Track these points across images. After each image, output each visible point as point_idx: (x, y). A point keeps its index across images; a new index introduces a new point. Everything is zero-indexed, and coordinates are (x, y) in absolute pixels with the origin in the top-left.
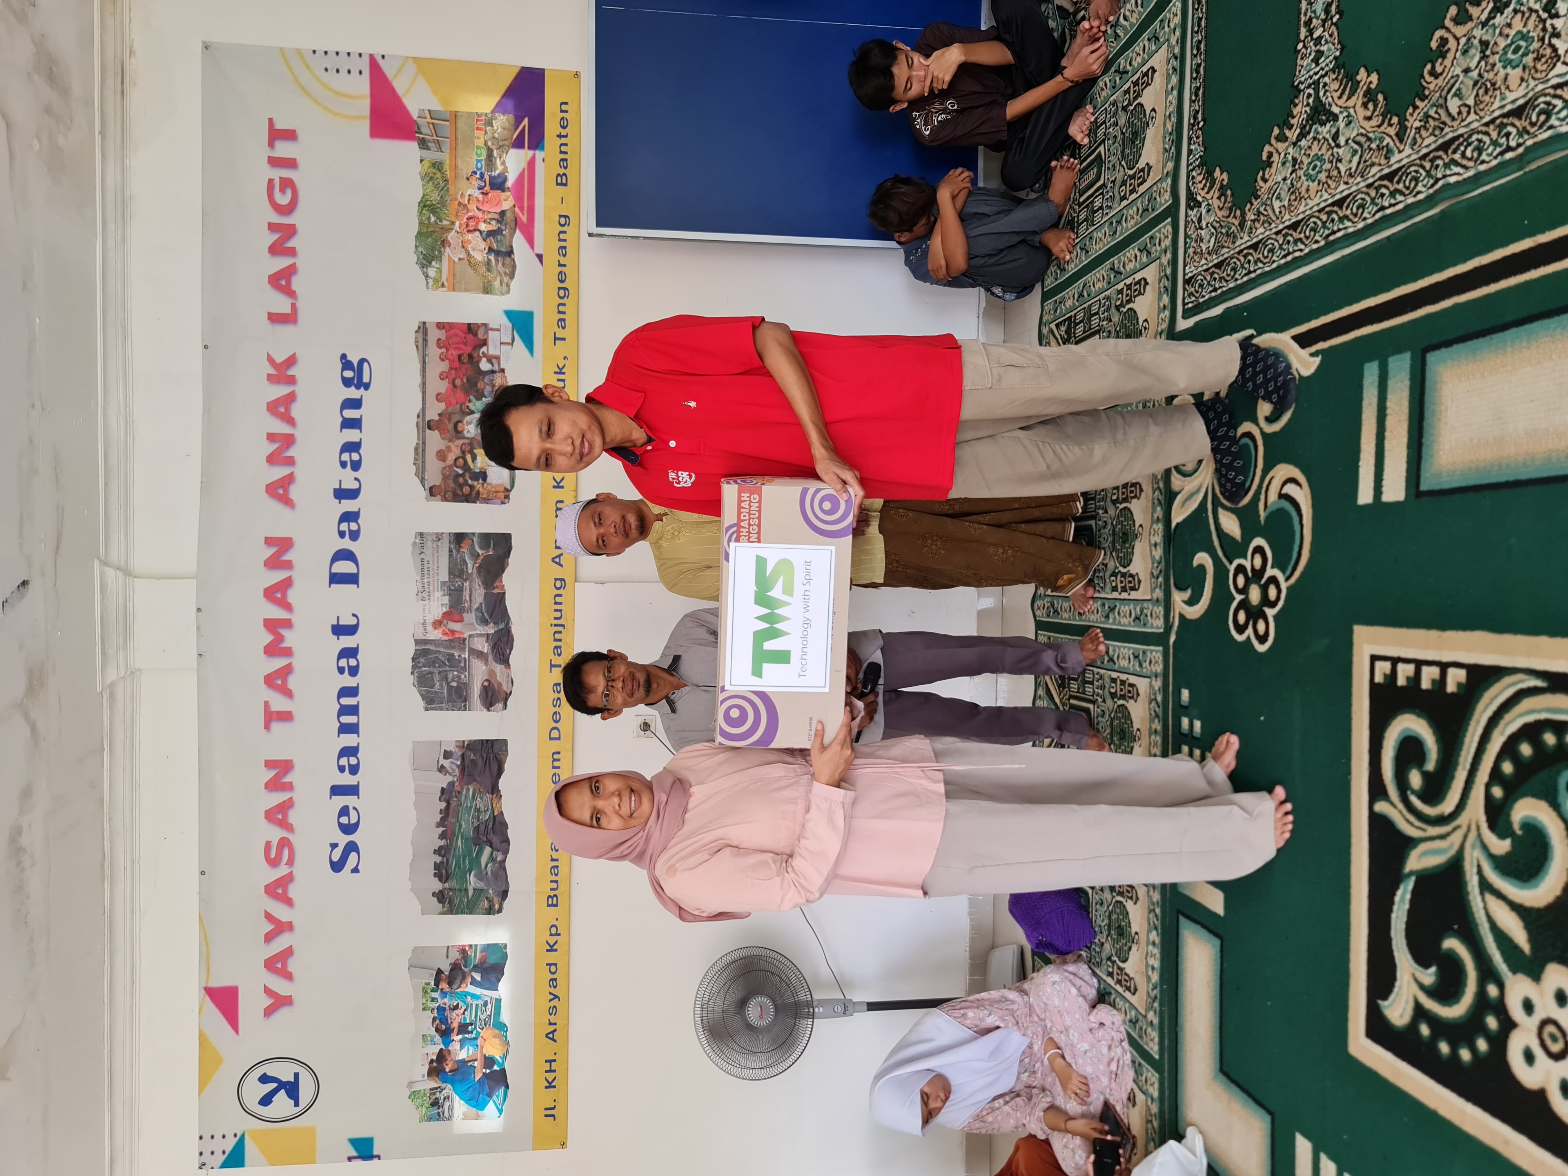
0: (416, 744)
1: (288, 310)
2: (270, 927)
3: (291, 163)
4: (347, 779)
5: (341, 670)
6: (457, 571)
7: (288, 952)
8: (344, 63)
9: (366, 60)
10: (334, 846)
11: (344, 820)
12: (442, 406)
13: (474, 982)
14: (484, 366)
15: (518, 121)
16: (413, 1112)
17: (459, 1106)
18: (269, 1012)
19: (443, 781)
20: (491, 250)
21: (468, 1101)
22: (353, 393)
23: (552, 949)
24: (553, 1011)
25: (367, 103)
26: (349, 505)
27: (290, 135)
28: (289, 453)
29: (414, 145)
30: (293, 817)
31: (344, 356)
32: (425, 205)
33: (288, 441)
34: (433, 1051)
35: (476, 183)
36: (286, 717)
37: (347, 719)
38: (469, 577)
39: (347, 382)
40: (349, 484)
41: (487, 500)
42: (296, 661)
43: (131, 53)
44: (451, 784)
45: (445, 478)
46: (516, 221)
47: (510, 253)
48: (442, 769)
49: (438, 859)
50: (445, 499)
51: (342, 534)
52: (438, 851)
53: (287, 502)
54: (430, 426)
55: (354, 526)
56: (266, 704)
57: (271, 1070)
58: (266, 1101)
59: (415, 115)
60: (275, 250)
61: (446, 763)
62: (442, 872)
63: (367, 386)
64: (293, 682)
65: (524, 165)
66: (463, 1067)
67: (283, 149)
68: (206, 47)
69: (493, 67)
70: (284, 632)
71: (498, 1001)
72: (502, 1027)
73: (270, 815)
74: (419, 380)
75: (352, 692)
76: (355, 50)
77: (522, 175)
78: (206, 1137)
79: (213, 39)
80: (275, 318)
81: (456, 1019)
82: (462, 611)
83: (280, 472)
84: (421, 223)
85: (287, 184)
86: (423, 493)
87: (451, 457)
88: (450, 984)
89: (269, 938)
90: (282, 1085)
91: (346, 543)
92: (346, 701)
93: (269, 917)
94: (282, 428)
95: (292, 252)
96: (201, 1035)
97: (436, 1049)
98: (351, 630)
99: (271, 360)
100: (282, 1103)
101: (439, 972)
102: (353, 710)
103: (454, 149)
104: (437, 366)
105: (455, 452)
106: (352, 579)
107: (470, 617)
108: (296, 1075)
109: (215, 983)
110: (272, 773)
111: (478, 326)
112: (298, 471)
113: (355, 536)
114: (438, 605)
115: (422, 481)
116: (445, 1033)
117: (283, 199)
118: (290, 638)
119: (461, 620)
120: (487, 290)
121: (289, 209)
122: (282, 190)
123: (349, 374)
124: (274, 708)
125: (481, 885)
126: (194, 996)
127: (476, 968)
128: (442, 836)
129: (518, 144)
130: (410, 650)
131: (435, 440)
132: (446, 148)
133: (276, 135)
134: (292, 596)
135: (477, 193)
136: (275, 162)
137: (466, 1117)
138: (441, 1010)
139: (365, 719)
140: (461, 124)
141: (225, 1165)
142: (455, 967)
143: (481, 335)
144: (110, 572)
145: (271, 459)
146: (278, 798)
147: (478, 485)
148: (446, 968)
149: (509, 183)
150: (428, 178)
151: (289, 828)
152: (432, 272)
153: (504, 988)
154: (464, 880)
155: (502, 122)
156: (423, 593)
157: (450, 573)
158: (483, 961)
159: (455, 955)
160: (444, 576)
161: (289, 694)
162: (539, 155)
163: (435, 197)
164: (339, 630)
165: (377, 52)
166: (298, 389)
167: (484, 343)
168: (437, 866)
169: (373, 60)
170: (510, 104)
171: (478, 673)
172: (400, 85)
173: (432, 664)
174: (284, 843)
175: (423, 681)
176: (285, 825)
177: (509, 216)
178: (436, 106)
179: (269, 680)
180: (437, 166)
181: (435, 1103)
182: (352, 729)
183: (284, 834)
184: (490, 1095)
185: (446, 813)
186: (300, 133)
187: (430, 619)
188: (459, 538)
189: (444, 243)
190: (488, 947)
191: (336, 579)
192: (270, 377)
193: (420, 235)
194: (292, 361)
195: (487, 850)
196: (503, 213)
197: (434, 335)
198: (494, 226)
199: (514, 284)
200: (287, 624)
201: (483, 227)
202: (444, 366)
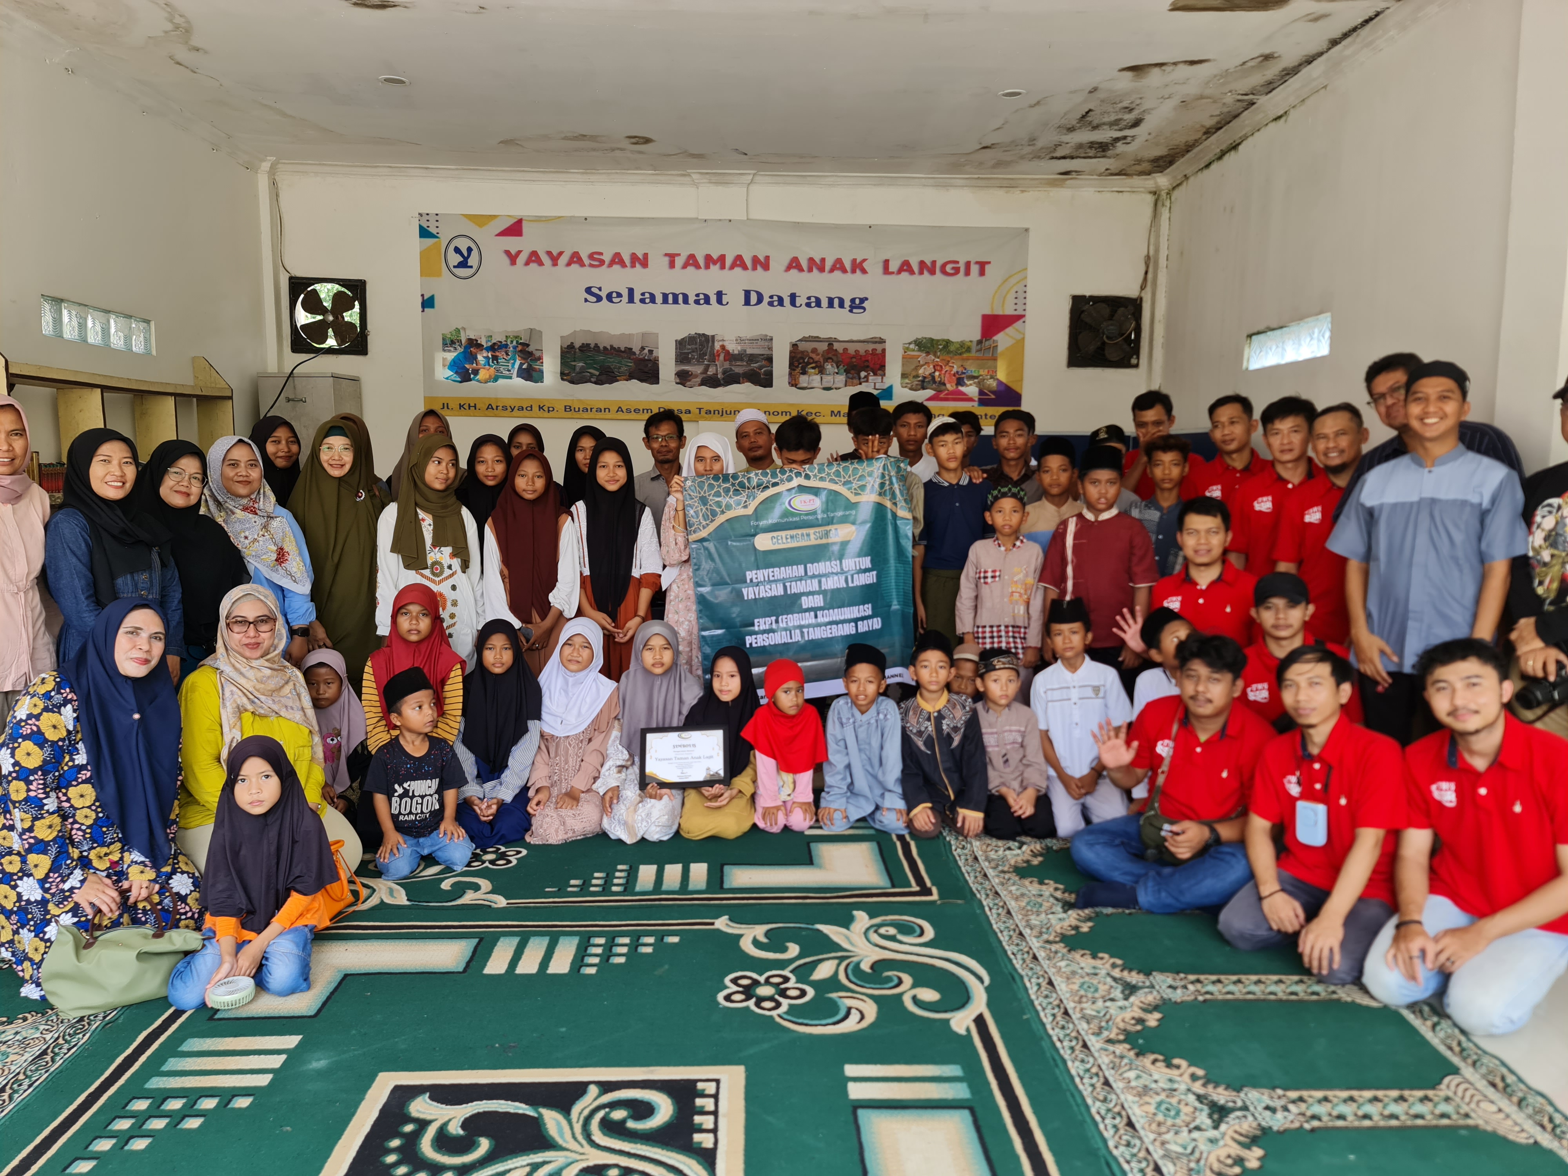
0: (657, 335)
1: (891, 270)
2: (555, 254)
3: (968, 273)
4: (637, 297)
5: (697, 295)
6: (752, 358)
7: (541, 264)
8: (1020, 301)
9: (1022, 313)
10: (600, 289)
11: (614, 295)
12: (841, 351)
13: (521, 365)
14: (863, 374)
15: (993, 392)
16: (447, 329)
17: (451, 356)
18: (507, 253)
19: (636, 350)
20: (925, 378)
21: (454, 360)
22: (847, 304)
23: (540, 408)
24: (505, 408)
25: (1001, 313)
26: (787, 301)
27: (982, 273)
28: (815, 270)
29: (979, 337)
30: (616, 267)
31: (867, 299)
32: (948, 343)
33: (822, 269)
34: (483, 342)
35: (960, 370)
36: (672, 265)
37: (670, 297)
38: (749, 365)
39: (853, 300)
40: (798, 301)
41: (790, 374)
42: (702, 271)
43: (1023, 191)
44: (634, 354)
45: (802, 352)
46: (940, 391)
47: (924, 388)
48: (643, 348)
49: (592, 346)
50: (791, 352)
51: (771, 297)
52: (596, 345)
53: (789, 268)
54: (831, 345)
55: (776, 303)
56: (679, 255)
57: (475, 254)
58: (457, 250)
59: (995, 338)
60: (922, 264)
61: (646, 351)
62: (585, 347)
63: (851, 311)
64: (691, 269)
65: (971, 395)
66: (473, 358)
67: (975, 269)
68: (1027, 230)
69: (1021, 380)
70: (718, 265)
71: (511, 378)
72: (496, 379)
73: (617, 255)
74: (855, 339)
75: (686, 301)
76: (1028, 307)
77: (965, 394)
78: (437, 218)
79: (1031, 233)
80: (886, 263)
81: (501, 354)
82: (730, 361)
83: (804, 264)
84: (938, 341)
85: (957, 271)
86: (794, 340)
87: (813, 356)
88: (521, 351)
89: (549, 253)
90: (466, 259)
91: (766, 299)
92: (681, 298)
93: (561, 253)
94: (828, 266)
95: (921, 273)
96: (495, 216)
97: (484, 343)
98: (720, 301)
99: (864, 260)
100: (456, 259)
101: (528, 345)
102: (676, 302)
103: (978, 359)
104: (862, 349)
105: (816, 358)
106: (747, 302)
107: (727, 365)
108: (471, 267)
109: (524, 224)
110: (641, 257)
111: (884, 371)
112: (805, 275)
113: (771, 304)
114: (733, 348)
115: (800, 340)
116: (493, 348)
117: (948, 269)
118: (715, 268)
119: (725, 360)
120: (904, 376)
121: (944, 272)
122: (953, 268)
123: (857, 301)
124: (677, 258)
125: (578, 369)
126: (518, 212)
127: (530, 366)
128: (605, 348)
129: (981, 393)
130: (709, 333)
131: (824, 347)
132: (978, 354)
133: (982, 265)
134: (738, 270)
135: (955, 370)
136: (968, 265)
137: (444, 359)
138: (506, 346)
139: (671, 307)
140: (990, 363)
141: (421, 227)
142: (531, 354)
143: (880, 372)
144: (750, 177)
145: (811, 260)
146: (627, 259)
147: (798, 370)
148: (530, 349)
149: (960, 388)
150: (962, 344)
151: (611, 265)
152: (912, 346)
153: (518, 382)
154: (580, 361)
155: (993, 384)
156: (740, 340)
157: (751, 355)
158: (535, 370)
159: (537, 354)
160: (749, 351)
161: (685, 267)
162: (976, 404)
163: (952, 348)
164: (719, 295)
165: (1027, 319)
166: (849, 275)
167: (875, 374)
168: (588, 345)
169: (1024, 316)
170: (1002, 388)
171: (696, 369)
172: (1010, 330)
173: (701, 344)
174: (602, 262)
175: (692, 339)
176: (612, 263)
177: (943, 388)
178: (1000, 349)
179: (692, 257)
180: (969, 350)
181: (453, 342)
182: (665, 300)
183: (607, 263)
184: (456, 373)
185: (618, 350)
186: (983, 278)
187: (726, 344)
188: (770, 359)
189: (928, 353)
190: (542, 372)
191: (747, 293)
192: (854, 260)
193: (932, 340)
194: (864, 271)
195: (597, 373)
196: (944, 384)
197: (879, 347)
198: (937, 379)
199: (907, 390)
200: (723, 267)
201: (937, 374)
202: (862, 352)
